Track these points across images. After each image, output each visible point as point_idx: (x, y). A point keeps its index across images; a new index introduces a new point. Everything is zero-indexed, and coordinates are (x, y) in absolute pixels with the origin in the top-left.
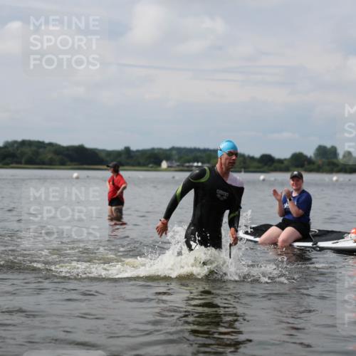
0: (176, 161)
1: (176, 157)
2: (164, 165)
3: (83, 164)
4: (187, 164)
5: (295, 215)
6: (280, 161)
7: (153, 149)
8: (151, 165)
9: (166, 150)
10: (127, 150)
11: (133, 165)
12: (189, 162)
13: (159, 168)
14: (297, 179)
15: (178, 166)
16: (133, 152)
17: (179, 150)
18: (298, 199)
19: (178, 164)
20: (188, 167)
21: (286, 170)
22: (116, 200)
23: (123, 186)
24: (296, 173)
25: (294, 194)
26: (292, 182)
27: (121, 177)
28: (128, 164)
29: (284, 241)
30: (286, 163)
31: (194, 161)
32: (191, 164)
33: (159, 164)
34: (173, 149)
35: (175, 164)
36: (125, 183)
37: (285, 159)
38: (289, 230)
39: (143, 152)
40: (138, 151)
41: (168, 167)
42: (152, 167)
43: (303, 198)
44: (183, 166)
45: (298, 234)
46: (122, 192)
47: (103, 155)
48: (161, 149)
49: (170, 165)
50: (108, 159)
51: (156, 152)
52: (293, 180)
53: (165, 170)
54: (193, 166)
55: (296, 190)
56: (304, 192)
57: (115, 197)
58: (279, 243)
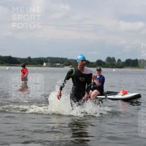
1: (50, 61)
2: (45, 64)
3: (11, 64)
4: (54, 64)
5: (98, 85)
6: (92, 63)
7: (40, 58)
8: (39, 64)
9: (45, 58)
10: (29, 58)
11: (32, 64)
13: (42, 66)
14: (99, 71)
15: (50, 65)
16: (32, 59)
17: (51, 58)
18: (99, 79)
19: (50, 64)
20: (54, 65)
21: (94, 67)
23: (27, 73)
24: (99, 68)
25: (98, 77)
26: (97, 72)
28: (29, 64)
29: (93, 96)
30: (94, 64)
32: (56, 64)
33: (42, 64)
34: (48, 58)
35: (49, 64)
37: (94, 62)
38: (95, 91)
39: (36, 59)
40: (34, 59)
41: (46, 65)
42: (39, 65)
43: (101, 78)
44: (52, 65)
45: (99, 93)
47: (19, 60)
48: (43, 58)
49: (47, 64)
50: (21, 62)
51: (41, 59)
52: (98, 71)
53: (45, 66)
54: (56, 65)
55: (99, 75)
56: (102, 76)
57: (24, 77)
58: (91, 97)
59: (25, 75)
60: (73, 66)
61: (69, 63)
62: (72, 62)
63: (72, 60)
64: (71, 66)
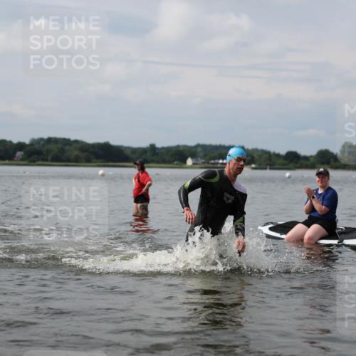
0: (201, 158)
1: (201, 154)
2: (190, 162)
3: (108, 161)
4: (213, 161)
5: (319, 213)
6: (306, 158)
7: (178, 146)
8: (175, 163)
9: (191, 147)
10: (153, 147)
11: (158, 162)
12: (214, 159)
13: (184, 166)
14: (323, 176)
15: (203, 163)
16: (158, 149)
17: (204, 147)
19: (203, 161)
20: (213, 164)
21: (312, 167)
22: (142, 197)
23: (149, 183)
24: (322, 170)
25: (320, 191)
26: (318, 179)
27: (147, 173)
28: (153, 161)
29: (310, 239)
30: (312, 160)
31: (219, 159)
32: (216, 161)
33: (185, 162)
34: (198, 146)
35: (201, 161)
36: (150, 180)
37: (311, 156)
38: (315, 227)
39: (168, 150)
40: (163, 148)
41: (194, 164)
42: (177, 164)
43: (329, 195)
44: (208, 163)
45: (324, 232)
46: (147, 190)
47: (128, 152)
48: (186, 146)
49: (195, 162)
50: (134, 156)
51: (181, 149)
52: (319, 177)
53: (190, 167)
54: (218, 163)
55: (322, 187)
56: (330, 188)
57: (140, 194)
58: (305, 241)
59: (144, 190)
60: (260, 165)
61: (249, 158)
62: (255, 155)
63: (256, 150)
64: (253, 166)
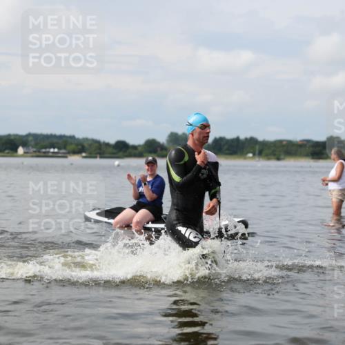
0: (33, 147)
1: (33, 143)
2: (21, 150)
4: (44, 150)
5: (149, 199)
6: (135, 147)
7: (9, 135)
8: (6, 151)
9: (22, 136)
12: (46, 148)
13: (15, 154)
14: (152, 164)
15: (35, 152)
17: (36, 136)
18: (152, 183)
19: (34, 150)
20: (44, 153)
21: (140, 155)
24: (150, 158)
25: (149, 179)
26: (147, 167)
29: (138, 223)
30: (140, 149)
31: (50, 148)
32: (48, 150)
33: (15, 150)
34: (29, 135)
35: (32, 150)
37: (139, 146)
38: (143, 212)
41: (25, 153)
42: (8, 153)
43: (157, 183)
44: (39, 152)
45: (151, 216)
48: (17, 135)
49: (26, 151)
51: (12, 138)
52: (148, 166)
53: (22, 156)
54: (49, 152)
55: (151, 175)
56: (158, 176)
58: (132, 225)
60: (90, 153)
61: (80, 147)
62: (86, 145)
63: (86, 139)
64: (84, 154)
